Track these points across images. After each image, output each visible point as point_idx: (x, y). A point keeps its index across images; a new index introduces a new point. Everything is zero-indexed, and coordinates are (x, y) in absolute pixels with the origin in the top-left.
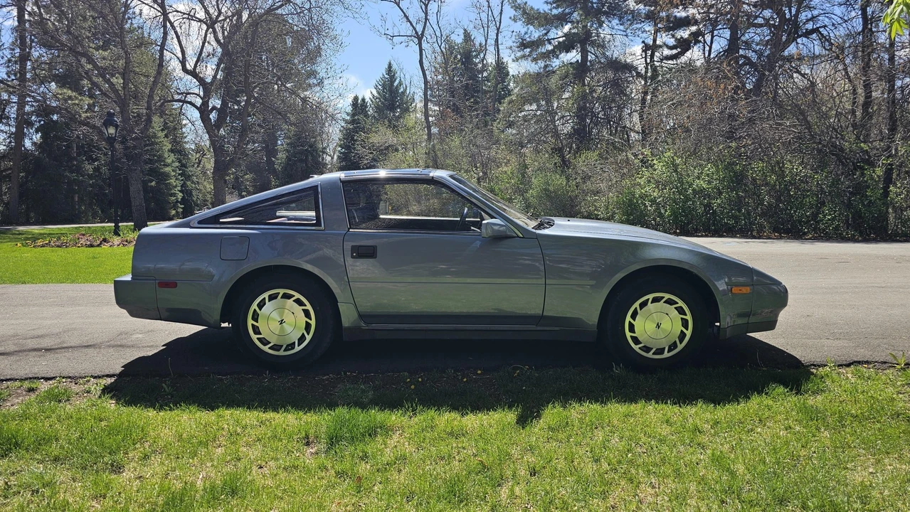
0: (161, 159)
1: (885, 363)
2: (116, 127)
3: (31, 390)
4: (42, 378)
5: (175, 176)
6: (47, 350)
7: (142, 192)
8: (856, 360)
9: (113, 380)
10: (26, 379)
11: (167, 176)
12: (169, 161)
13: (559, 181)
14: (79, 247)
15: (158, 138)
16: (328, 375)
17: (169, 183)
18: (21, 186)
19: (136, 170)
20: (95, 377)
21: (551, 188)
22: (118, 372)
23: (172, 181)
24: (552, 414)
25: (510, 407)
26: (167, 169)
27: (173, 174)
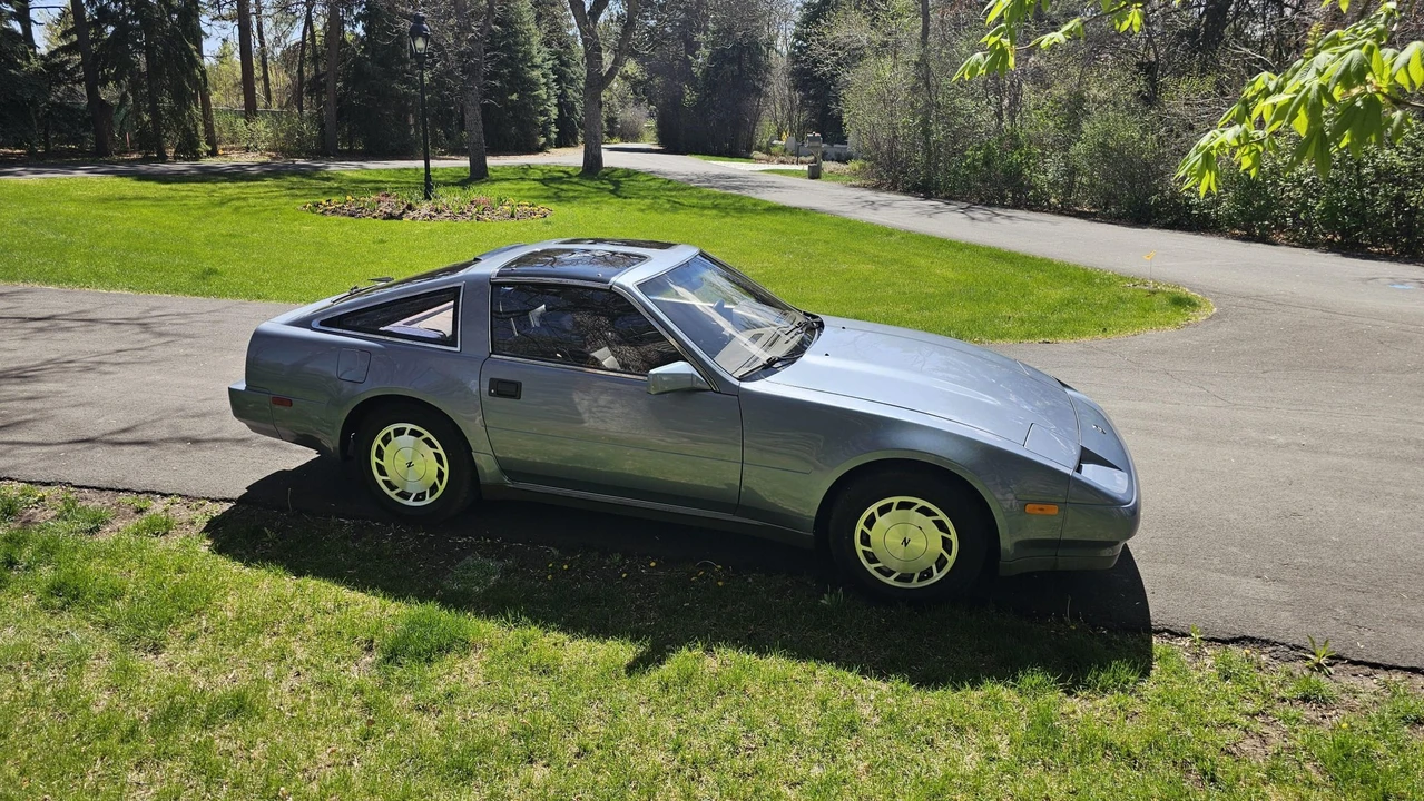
0: (528, 57)
1: (1299, 648)
2: (426, 38)
3: (140, 511)
4: (160, 493)
5: (545, 84)
6: (195, 441)
7: (480, 122)
8: (1249, 634)
9: (226, 507)
10: (143, 492)
11: (534, 84)
12: (538, 60)
13: (1130, 131)
14: (375, 217)
15: (524, 24)
16: (466, 537)
17: (537, 96)
18: (339, 101)
19: (471, 89)
20: (212, 500)
21: (1111, 143)
22: (237, 496)
23: (542, 93)
24: (683, 659)
25: (633, 640)
26: (536, 73)
27: (543, 80)
